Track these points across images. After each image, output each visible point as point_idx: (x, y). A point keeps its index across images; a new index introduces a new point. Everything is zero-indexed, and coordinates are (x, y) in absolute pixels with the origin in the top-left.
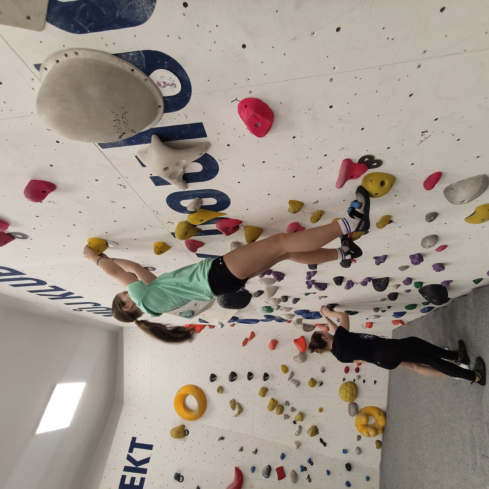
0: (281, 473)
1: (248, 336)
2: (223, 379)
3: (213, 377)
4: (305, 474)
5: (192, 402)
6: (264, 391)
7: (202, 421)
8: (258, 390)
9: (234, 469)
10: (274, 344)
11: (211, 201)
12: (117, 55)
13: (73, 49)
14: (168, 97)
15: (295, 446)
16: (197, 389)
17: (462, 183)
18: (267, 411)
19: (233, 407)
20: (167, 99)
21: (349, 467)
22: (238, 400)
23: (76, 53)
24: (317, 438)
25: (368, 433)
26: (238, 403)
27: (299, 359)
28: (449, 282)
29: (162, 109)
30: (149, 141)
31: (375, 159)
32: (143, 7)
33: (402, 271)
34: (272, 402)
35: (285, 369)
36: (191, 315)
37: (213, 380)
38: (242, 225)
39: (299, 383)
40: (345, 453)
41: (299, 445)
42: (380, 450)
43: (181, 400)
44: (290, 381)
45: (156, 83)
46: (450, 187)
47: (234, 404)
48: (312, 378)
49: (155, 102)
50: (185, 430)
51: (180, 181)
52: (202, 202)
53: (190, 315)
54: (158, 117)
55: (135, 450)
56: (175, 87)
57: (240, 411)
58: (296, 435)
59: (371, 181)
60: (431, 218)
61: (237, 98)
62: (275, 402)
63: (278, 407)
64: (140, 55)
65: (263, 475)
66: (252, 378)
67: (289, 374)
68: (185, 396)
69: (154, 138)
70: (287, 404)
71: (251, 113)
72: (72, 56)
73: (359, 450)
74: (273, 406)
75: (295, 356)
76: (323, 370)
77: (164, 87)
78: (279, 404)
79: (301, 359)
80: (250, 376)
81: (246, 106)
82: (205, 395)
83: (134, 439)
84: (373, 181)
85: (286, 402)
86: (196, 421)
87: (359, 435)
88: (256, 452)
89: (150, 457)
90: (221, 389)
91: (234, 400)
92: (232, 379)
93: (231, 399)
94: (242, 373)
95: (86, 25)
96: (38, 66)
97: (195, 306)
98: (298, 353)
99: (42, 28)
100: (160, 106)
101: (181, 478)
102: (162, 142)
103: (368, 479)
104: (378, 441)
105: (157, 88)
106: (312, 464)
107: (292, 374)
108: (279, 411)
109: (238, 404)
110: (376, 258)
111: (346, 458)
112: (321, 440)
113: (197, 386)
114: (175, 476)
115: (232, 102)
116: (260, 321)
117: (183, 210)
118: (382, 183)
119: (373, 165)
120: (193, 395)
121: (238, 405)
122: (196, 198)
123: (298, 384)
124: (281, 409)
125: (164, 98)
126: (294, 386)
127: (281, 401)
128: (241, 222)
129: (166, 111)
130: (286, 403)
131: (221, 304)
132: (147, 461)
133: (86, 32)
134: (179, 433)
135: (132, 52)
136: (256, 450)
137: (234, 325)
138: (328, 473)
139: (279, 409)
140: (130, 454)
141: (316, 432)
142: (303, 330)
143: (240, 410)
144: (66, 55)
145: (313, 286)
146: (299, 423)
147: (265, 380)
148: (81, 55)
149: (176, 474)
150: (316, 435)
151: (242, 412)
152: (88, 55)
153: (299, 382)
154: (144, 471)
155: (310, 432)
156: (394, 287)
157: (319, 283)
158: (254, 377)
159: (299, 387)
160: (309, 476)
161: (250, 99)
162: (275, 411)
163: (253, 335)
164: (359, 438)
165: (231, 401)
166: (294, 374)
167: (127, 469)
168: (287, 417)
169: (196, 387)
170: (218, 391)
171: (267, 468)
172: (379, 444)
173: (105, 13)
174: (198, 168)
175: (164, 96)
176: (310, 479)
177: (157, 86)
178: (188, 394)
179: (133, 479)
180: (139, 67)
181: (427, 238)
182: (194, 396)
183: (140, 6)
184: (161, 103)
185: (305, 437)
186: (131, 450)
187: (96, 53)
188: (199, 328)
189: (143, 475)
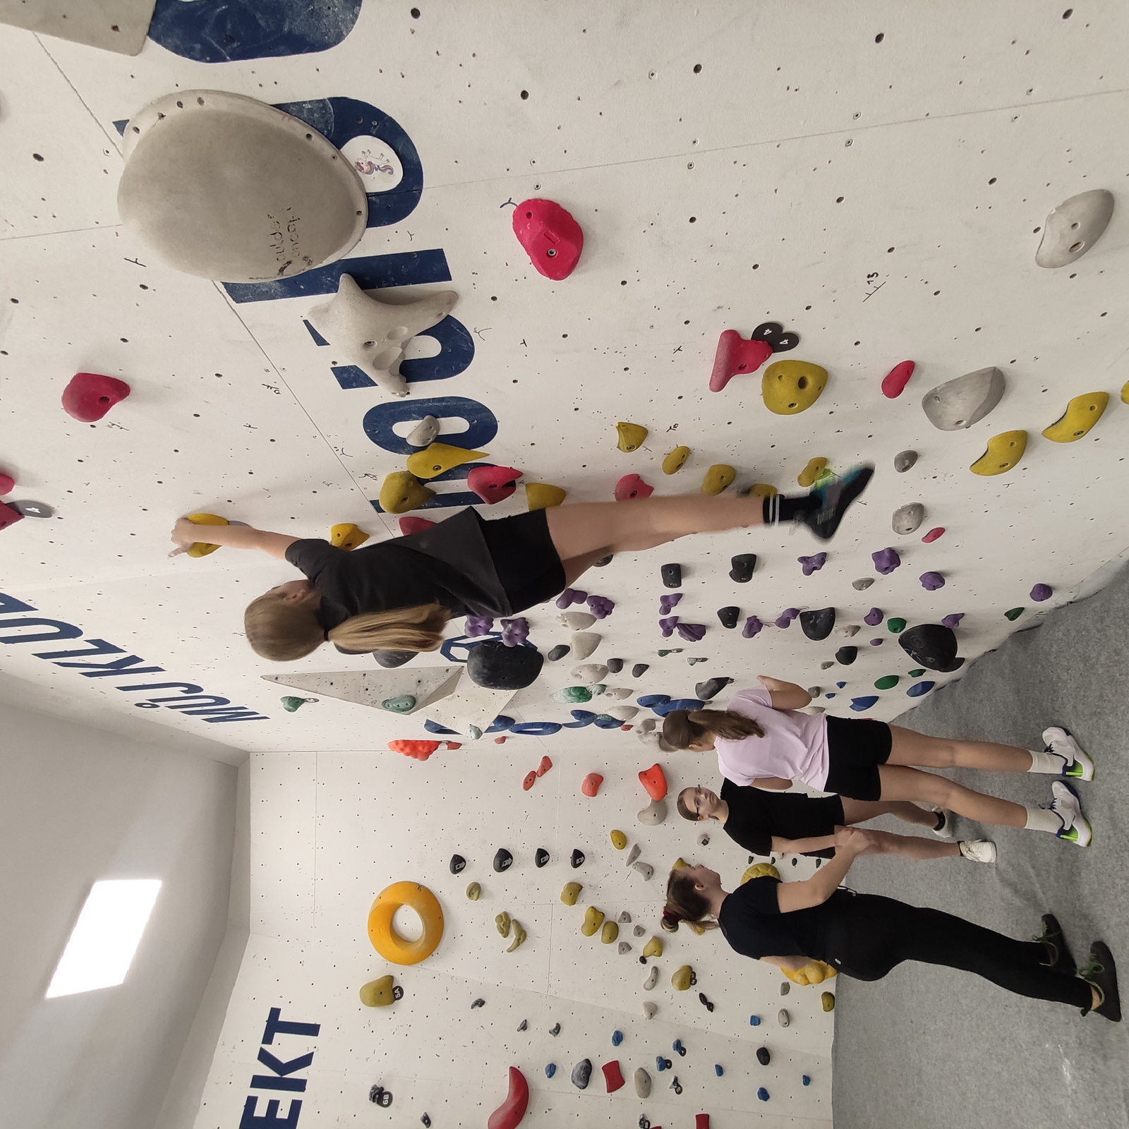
0: (615, 1077)
1: (536, 767)
2: (481, 867)
3: (458, 863)
4: (668, 1076)
5: (410, 921)
6: (575, 892)
7: (432, 966)
8: (560, 888)
9: (508, 1072)
10: (595, 783)
11: (457, 425)
12: (279, 106)
13: (194, 91)
14: (377, 194)
15: (643, 1013)
16: (421, 890)
17: (953, 385)
18: (581, 936)
19: (504, 930)
20: (374, 198)
21: (764, 1056)
22: (516, 915)
23: (201, 101)
24: (693, 993)
25: (805, 976)
26: (514, 920)
27: (650, 817)
28: (956, 618)
29: (363, 219)
30: (333, 288)
31: (785, 330)
32: (336, 15)
33: (860, 590)
34: (592, 915)
35: (621, 839)
36: (409, 704)
37: (457, 869)
38: (522, 482)
39: (653, 871)
40: (755, 1025)
41: (653, 1010)
42: (832, 1014)
43: (386, 918)
44: (632, 864)
45: (354, 165)
46: (932, 395)
47: (506, 923)
48: (680, 858)
49: (350, 203)
50: (394, 987)
51: (394, 376)
52: (438, 427)
53: (407, 704)
54: (356, 236)
55: (278, 1036)
56: (391, 173)
57: (520, 939)
58: (647, 989)
59: (780, 377)
60: (904, 464)
61: (510, 199)
62: (599, 916)
63: (606, 927)
64: (325, 107)
65: (573, 1082)
66: (546, 862)
67: (628, 851)
68: (393, 909)
69: (345, 281)
70: (625, 919)
71: (540, 227)
72: (191, 106)
73: (787, 1016)
74: (594, 924)
75: (641, 810)
76: (705, 840)
77: (369, 172)
78: (607, 920)
79: (655, 815)
80: (542, 857)
81: (529, 215)
82: (440, 905)
83: (275, 1012)
84: (783, 378)
85: (624, 913)
86: (419, 965)
87: (787, 981)
88: (557, 1030)
89: (313, 1053)
90: (476, 890)
91: (506, 914)
92: (501, 865)
93: (500, 911)
94: (524, 854)
95: (224, 46)
96: (121, 125)
97: (418, 685)
98: (649, 801)
99: (136, 51)
100: (359, 213)
101: (386, 1097)
102: (362, 289)
103: (807, 1080)
104: (828, 995)
105: (354, 175)
106: (683, 1052)
107: (637, 850)
108: (607, 937)
109: (514, 923)
110: (803, 560)
111: (759, 1037)
112: (703, 998)
113: (421, 884)
114: (371, 1093)
115: (501, 207)
116: (564, 729)
117: (397, 445)
118: (802, 383)
119: (781, 343)
120: (412, 905)
121: (515, 925)
122: (427, 417)
123: (649, 873)
124: (613, 932)
125: (368, 197)
126: (641, 876)
127: (613, 913)
128: (519, 474)
129: (371, 223)
130: (624, 917)
131: (476, 676)
132: (305, 1061)
133: (224, 60)
134: (381, 993)
135: (310, 102)
136: (556, 1027)
137: (503, 739)
138: (720, 1070)
139: (607, 930)
140: (266, 1047)
141: (691, 981)
142: (657, 748)
143: (520, 935)
144: (180, 104)
145: (676, 630)
146: (653, 961)
147: (576, 865)
148: (209, 104)
149: (374, 1088)
150: (692, 986)
151: (524, 941)
152: (223, 106)
153: (652, 868)
154: (300, 1085)
155: (678, 980)
156: (847, 632)
157: (689, 625)
158: (551, 859)
159: (652, 880)
160: (676, 1080)
161: (536, 200)
162: (599, 935)
163: (547, 764)
164: (786, 989)
165: (500, 916)
166: (640, 851)
167: (258, 1082)
168: (626, 947)
169: (419, 887)
170: (470, 894)
171: (582, 1067)
172: (830, 1000)
173: (262, 23)
174: (431, 348)
175: (368, 192)
176: (678, 1085)
177: (355, 169)
178: (400, 902)
179: (273, 1105)
180: (321, 131)
181: (903, 510)
182: (415, 908)
183: (330, 12)
184: (363, 207)
185: (668, 991)
186: (268, 1039)
187: (240, 101)
188: (426, 748)
189: (296, 1095)
